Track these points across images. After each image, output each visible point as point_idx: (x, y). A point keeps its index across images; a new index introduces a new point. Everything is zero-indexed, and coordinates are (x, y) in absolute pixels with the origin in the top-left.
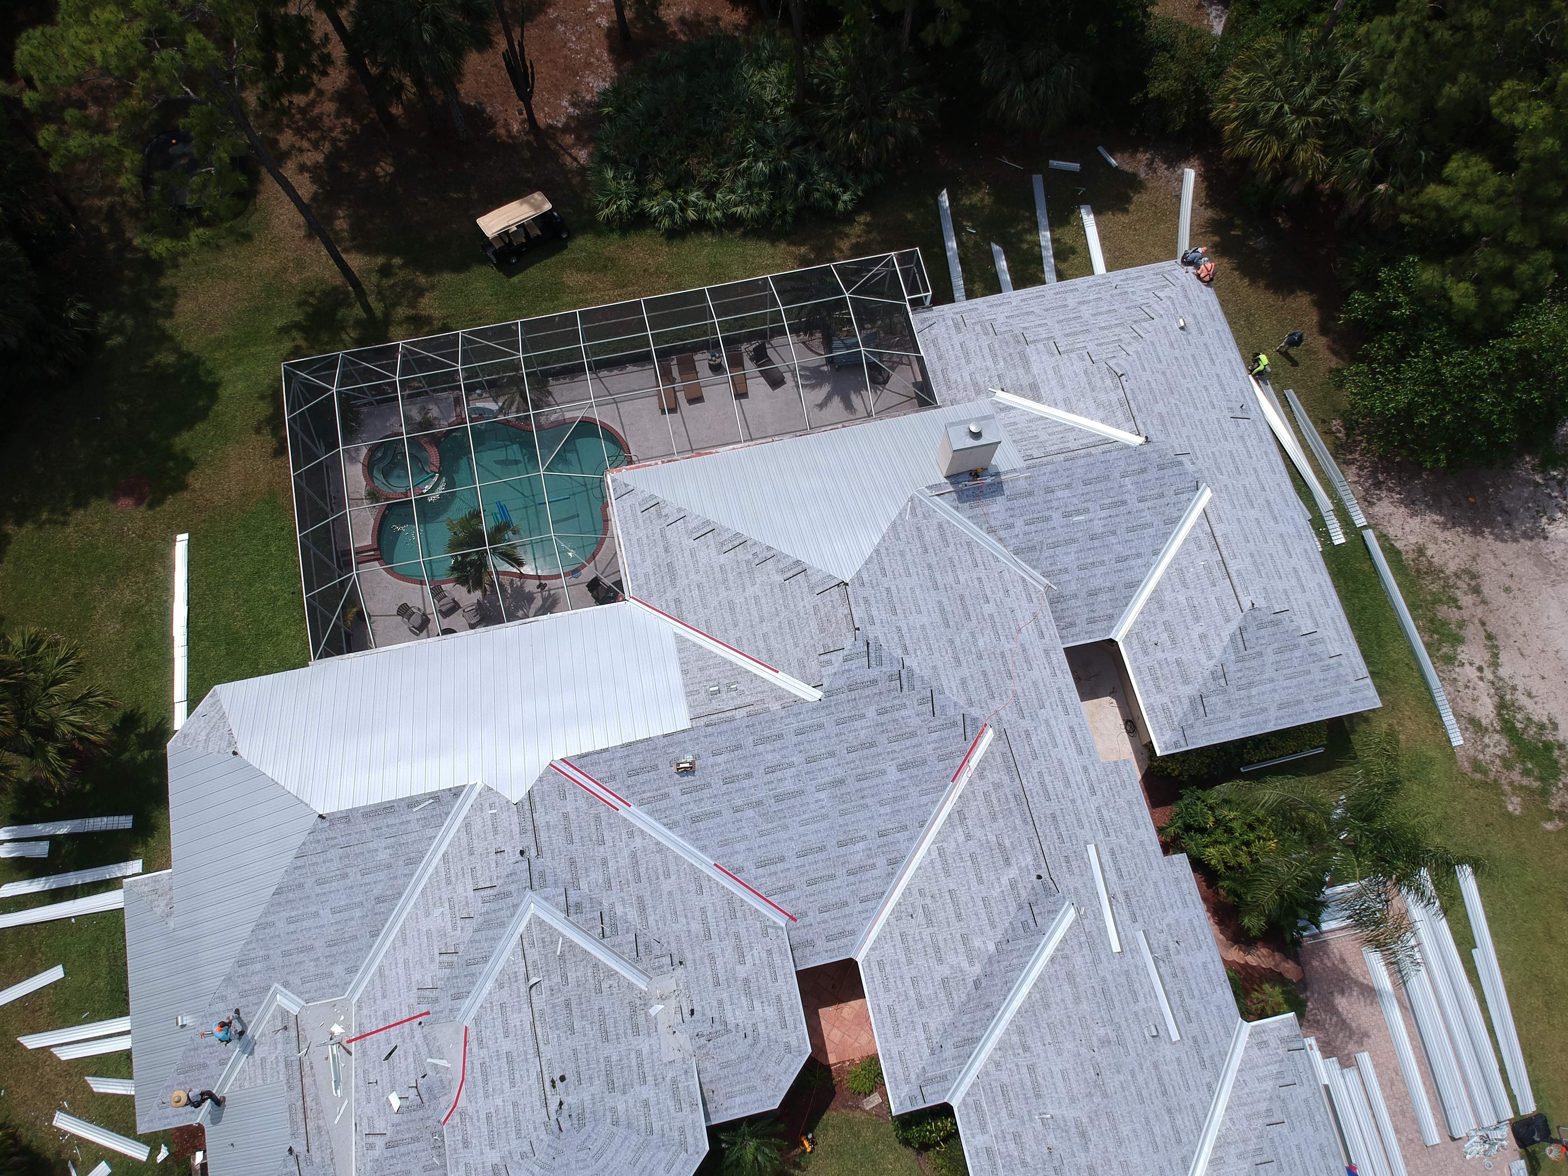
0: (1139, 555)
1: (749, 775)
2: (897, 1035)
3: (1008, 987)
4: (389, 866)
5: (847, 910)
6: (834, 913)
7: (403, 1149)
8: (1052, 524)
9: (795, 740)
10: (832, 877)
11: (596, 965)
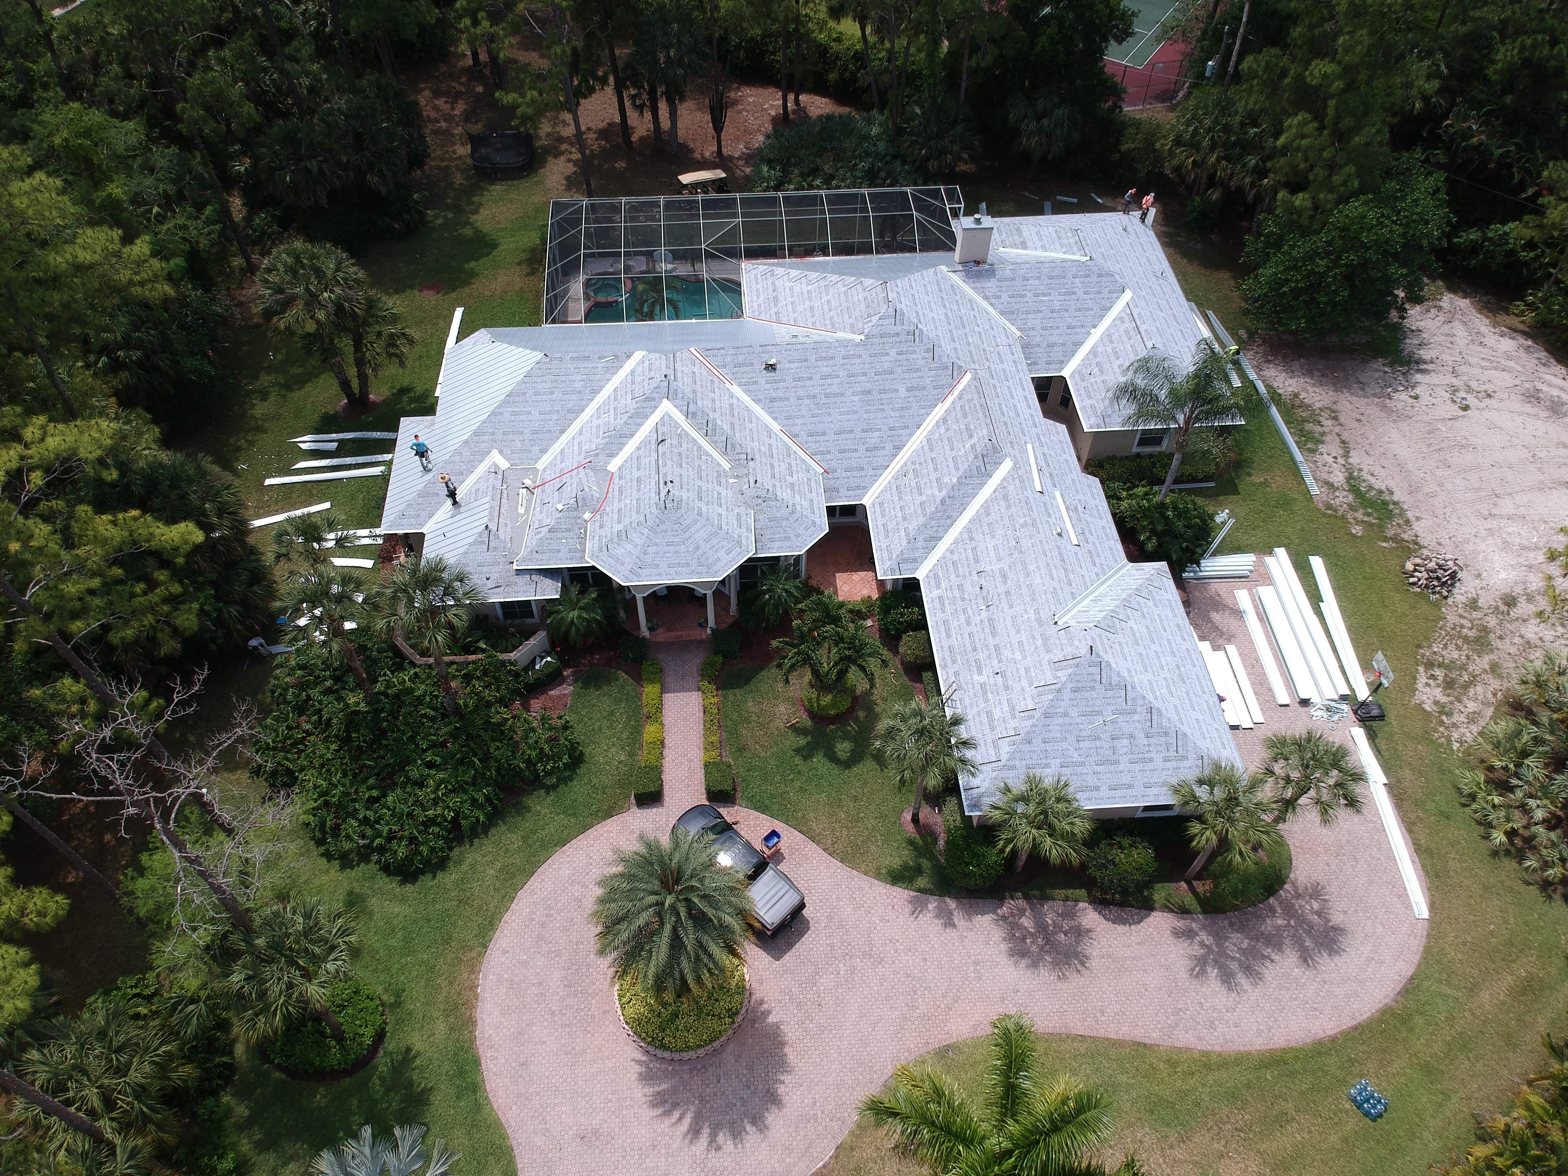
0: (1083, 326)
1: (810, 378)
2: (887, 537)
3: (964, 506)
4: (580, 392)
5: (863, 473)
6: (855, 473)
7: (559, 535)
8: (1026, 299)
9: (842, 362)
10: (856, 450)
11: (700, 448)
